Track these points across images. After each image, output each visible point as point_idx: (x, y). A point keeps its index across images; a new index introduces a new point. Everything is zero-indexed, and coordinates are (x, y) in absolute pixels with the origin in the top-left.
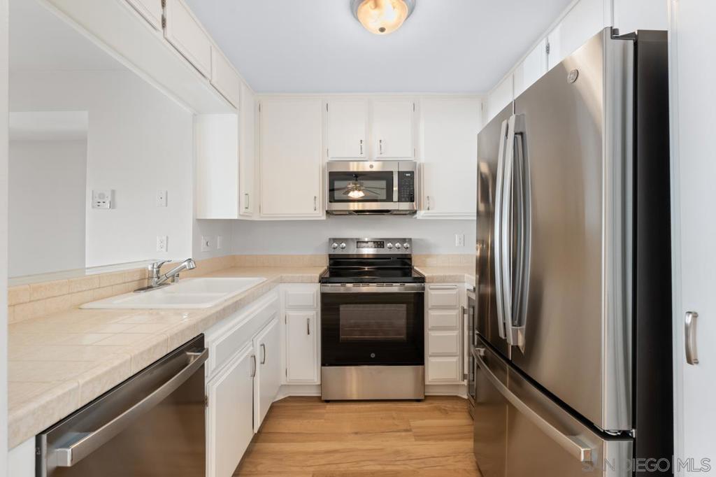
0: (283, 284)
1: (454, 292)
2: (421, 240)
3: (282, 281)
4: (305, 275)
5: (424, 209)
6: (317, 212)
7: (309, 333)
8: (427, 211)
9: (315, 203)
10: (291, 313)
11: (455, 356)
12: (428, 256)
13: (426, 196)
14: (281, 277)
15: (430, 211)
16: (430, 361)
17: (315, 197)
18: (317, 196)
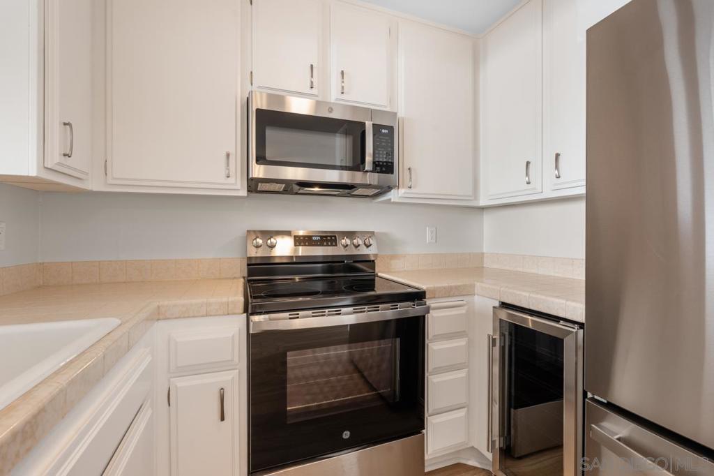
0: (161, 324)
1: (462, 311)
2: (385, 234)
3: (159, 315)
4: (212, 300)
5: (403, 187)
6: (232, 180)
7: (222, 419)
8: (408, 190)
9: (228, 164)
10: (181, 383)
11: (464, 407)
12: (393, 257)
13: (406, 167)
14: (159, 307)
15: (412, 190)
16: (434, 423)
17: (228, 155)
18: (232, 151)
